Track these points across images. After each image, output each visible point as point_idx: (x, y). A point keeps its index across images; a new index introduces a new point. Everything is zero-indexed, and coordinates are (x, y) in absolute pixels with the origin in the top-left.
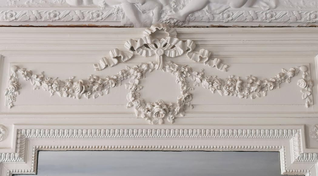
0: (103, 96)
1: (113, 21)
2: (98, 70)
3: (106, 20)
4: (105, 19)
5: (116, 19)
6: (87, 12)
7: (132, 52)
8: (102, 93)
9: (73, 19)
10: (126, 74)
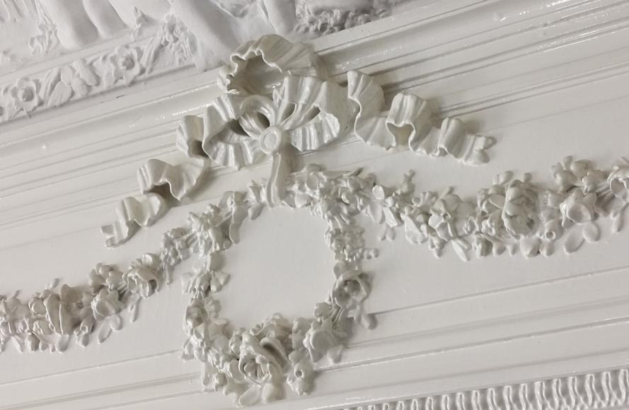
0: (123, 329)
1: (172, 68)
2: (113, 245)
3: (155, 72)
4: (151, 70)
5: (180, 61)
6: (101, 58)
7: (201, 161)
8: (118, 320)
9: (73, 94)
10: (181, 241)
